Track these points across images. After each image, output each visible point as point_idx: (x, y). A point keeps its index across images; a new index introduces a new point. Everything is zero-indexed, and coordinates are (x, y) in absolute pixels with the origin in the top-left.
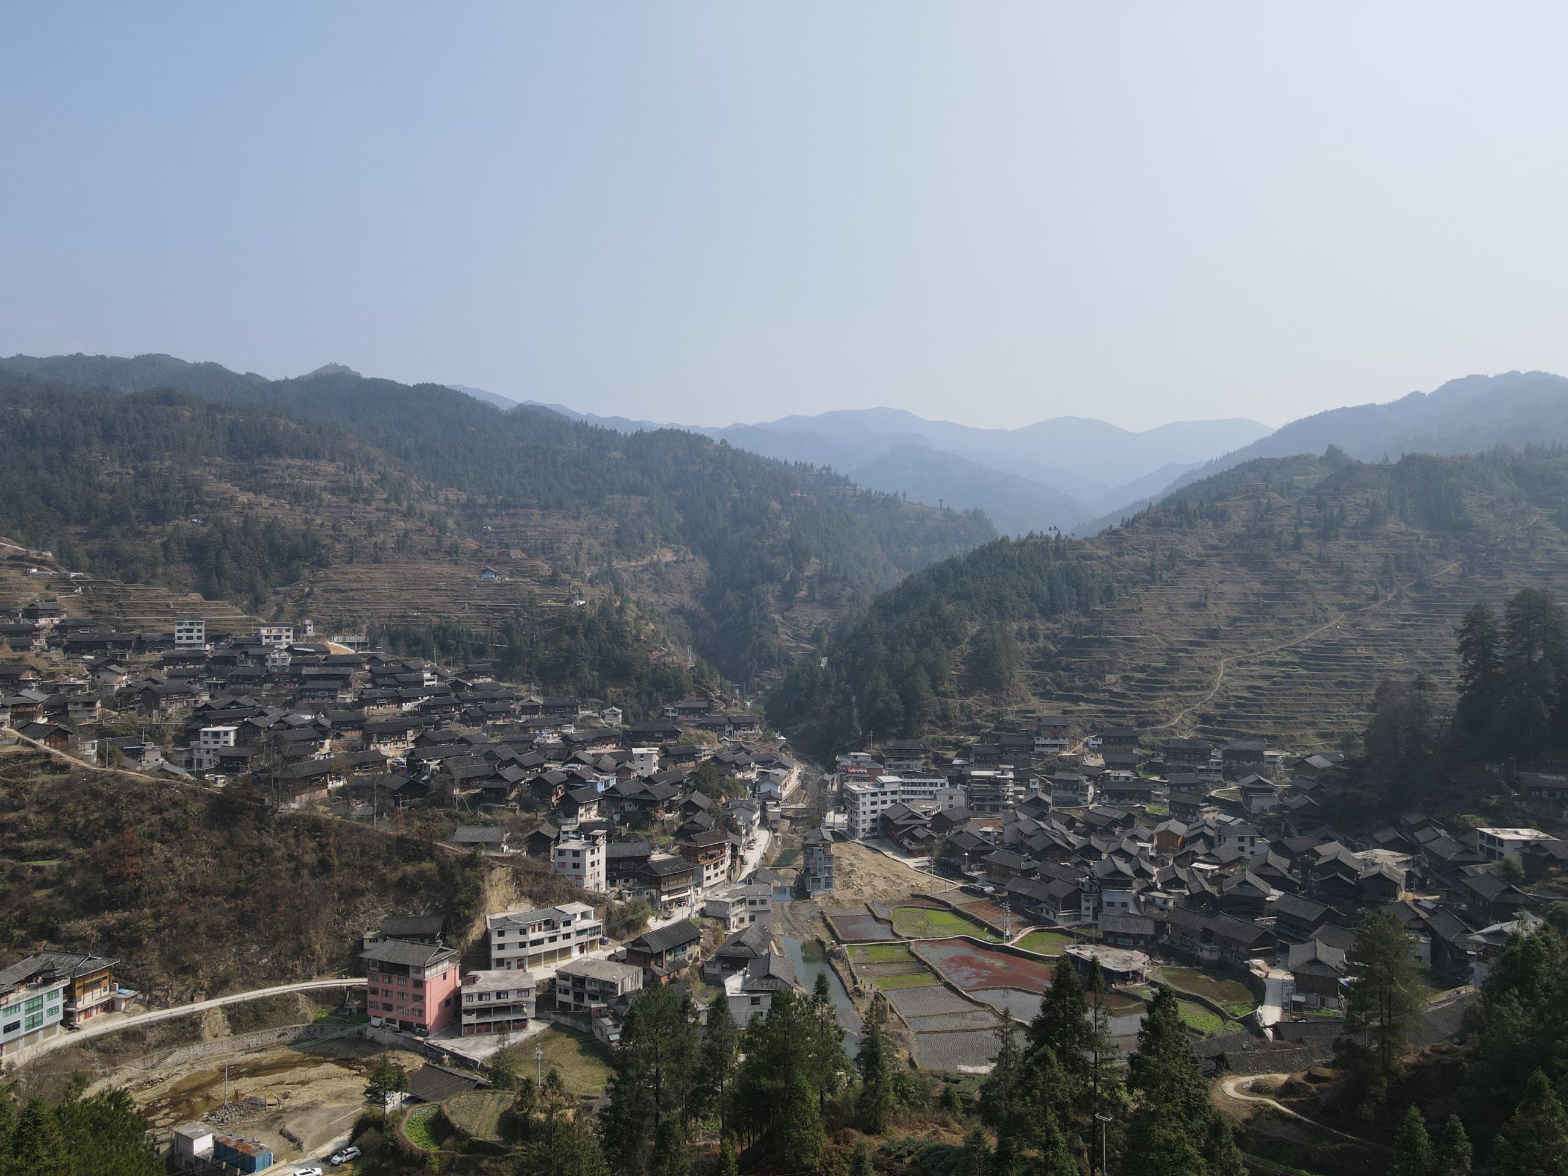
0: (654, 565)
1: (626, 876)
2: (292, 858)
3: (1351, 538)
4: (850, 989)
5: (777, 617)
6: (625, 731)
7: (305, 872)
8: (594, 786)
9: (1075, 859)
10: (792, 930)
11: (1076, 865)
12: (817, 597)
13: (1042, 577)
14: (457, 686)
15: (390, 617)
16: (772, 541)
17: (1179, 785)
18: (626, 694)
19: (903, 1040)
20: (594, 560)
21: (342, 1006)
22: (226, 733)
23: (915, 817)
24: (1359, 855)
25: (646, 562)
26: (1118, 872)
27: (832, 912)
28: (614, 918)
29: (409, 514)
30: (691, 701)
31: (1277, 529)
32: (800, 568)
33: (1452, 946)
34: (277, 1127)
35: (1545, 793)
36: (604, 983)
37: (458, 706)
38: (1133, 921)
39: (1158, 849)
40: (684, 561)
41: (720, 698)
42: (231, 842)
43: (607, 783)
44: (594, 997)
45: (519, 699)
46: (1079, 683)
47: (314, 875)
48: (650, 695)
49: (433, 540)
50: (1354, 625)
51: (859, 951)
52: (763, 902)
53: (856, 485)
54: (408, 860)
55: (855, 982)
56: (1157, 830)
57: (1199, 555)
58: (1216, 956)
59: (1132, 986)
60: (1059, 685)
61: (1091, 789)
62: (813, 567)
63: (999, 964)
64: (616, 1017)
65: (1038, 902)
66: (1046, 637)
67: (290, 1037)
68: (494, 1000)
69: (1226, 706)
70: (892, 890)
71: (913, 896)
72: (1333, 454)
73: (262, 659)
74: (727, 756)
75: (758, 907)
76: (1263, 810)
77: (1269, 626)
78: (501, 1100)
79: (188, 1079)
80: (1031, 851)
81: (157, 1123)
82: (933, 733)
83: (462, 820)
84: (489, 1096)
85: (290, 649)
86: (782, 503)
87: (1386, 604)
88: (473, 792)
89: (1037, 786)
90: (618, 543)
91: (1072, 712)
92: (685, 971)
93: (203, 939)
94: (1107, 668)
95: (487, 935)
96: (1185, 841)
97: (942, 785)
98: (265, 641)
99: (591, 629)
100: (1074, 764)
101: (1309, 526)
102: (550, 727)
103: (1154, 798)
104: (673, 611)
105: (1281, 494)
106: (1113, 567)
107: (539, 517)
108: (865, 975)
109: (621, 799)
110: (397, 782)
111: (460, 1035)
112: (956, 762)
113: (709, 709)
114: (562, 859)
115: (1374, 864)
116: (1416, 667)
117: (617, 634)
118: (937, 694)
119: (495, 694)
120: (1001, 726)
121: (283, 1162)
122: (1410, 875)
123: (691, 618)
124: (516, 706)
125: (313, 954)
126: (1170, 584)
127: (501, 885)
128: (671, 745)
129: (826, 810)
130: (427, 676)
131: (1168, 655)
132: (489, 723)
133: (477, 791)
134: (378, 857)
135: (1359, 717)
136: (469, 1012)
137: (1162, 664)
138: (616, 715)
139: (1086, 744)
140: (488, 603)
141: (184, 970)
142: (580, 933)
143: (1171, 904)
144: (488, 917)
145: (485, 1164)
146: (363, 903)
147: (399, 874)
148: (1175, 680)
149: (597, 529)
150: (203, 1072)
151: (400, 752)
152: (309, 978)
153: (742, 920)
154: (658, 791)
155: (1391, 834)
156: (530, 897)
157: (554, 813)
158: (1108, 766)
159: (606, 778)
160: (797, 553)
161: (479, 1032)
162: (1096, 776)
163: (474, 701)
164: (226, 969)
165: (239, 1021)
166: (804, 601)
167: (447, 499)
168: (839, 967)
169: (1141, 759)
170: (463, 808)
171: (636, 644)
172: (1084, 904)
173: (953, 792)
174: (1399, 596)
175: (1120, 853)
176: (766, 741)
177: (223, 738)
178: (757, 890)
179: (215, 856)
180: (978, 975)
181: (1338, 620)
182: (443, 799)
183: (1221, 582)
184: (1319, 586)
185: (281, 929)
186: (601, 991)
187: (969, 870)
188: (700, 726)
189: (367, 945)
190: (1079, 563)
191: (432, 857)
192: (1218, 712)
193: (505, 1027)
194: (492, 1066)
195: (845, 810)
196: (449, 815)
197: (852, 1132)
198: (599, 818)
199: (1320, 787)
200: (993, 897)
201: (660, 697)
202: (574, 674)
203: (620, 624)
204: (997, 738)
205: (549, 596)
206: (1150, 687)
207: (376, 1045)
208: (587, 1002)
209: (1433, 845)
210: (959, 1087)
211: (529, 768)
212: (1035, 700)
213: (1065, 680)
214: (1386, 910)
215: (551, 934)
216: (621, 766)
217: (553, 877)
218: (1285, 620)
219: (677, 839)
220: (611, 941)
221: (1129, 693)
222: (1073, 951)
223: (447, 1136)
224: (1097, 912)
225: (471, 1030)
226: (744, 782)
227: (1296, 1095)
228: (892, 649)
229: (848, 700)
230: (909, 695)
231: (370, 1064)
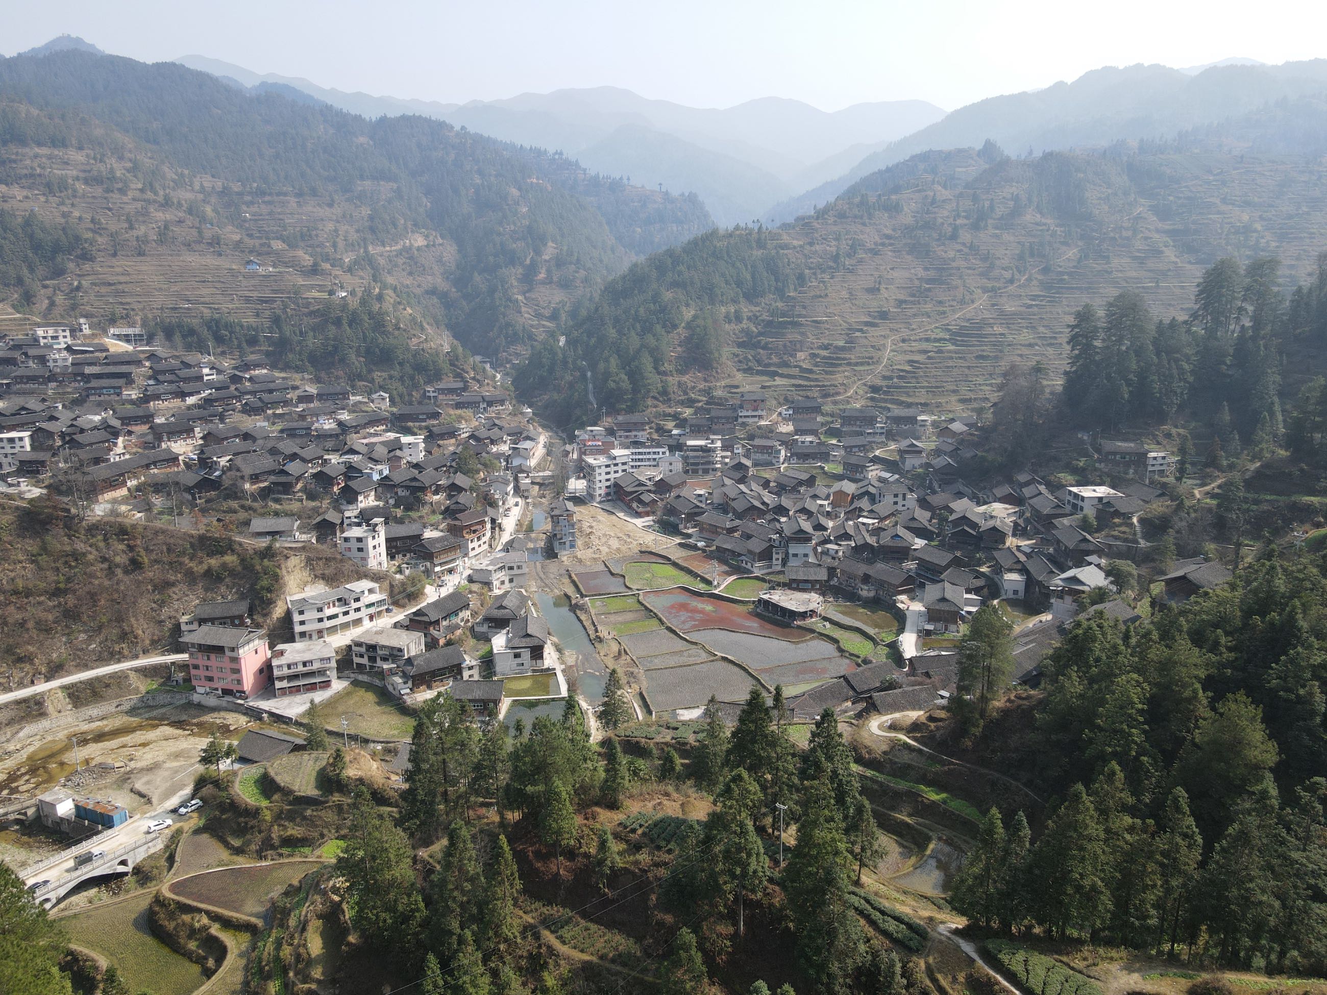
0: (407, 250)
1: (403, 551)
2: (104, 559)
3: (996, 228)
4: (592, 636)
5: (520, 297)
6: (393, 414)
7: (119, 571)
8: (369, 476)
9: (769, 517)
10: (545, 585)
11: (770, 521)
12: (555, 279)
13: (746, 266)
14: (235, 379)
15: (162, 309)
16: (513, 227)
17: (851, 447)
18: (391, 377)
19: (635, 677)
20: (350, 246)
21: (169, 678)
22: (21, 439)
23: (641, 484)
24: (982, 509)
25: (399, 247)
26: (801, 531)
27: (576, 570)
28: (396, 590)
29: (167, 203)
30: (449, 382)
31: (940, 220)
32: (538, 252)
33: (1040, 583)
34: (127, 786)
35: (1118, 457)
36: (393, 648)
37: (238, 398)
38: (812, 570)
39: (833, 504)
40: (434, 245)
41: (474, 379)
42: (44, 549)
43: (381, 472)
44: (385, 659)
45: (295, 388)
46: (775, 359)
47: (126, 572)
48: (412, 378)
49: (194, 232)
50: (993, 305)
51: (598, 603)
52: (519, 567)
53: (585, 170)
54: (211, 554)
55: (596, 631)
56: (832, 490)
57: (876, 244)
58: (872, 594)
59: (809, 622)
60: (759, 362)
61: (783, 453)
62: (549, 251)
63: (709, 608)
64: (405, 675)
65: (740, 555)
66: (749, 319)
67: (126, 706)
68: (301, 668)
69: (890, 378)
70: (624, 548)
71: (641, 552)
72: (989, 149)
73: (42, 360)
74: (483, 433)
75: (516, 571)
76: (914, 467)
77: (928, 307)
78: (317, 759)
79: (41, 749)
80: (735, 511)
81: (20, 789)
82: (656, 407)
83: (255, 511)
84: (306, 757)
85: (69, 349)
86: (520, 189)
87: (1019, 287)
88: (262, 485)
89: (740, 451)
90: (373, 230)
91: (769, 387)
92: (459, 632)
93: (34, 633)
94: (798, 346)
95: (288, 615)
96: (853, 497)
97: (664, 453)
98: (42, 342)
99: (354, 320)
100: (769, 432)
101: (966, 218)
102: (325, 414)
103: (831, 458)
104: (427, 292)
105: (945, 187)
106: (805, 255)
107: (295, 205)
108: (605, 624)
109: (394, 486)
110: (191, 479)
111: (275, 696)
112: (675, 432)
113: (465, 389)
114: (347, 545)
115: (992, 517)
116: (1038, 341)
117: (379, 324)
118: (659, 373)
119: (272, 386)
120: (712, 401)
121: (137, 816)
122: (1016, 524)
123: (443, 297)
124: (292, 395)
125: (136, 638)
126: (851, 271)
127: (297, 570)
128: (434, 426)
129: (568, 478)
130: (206, 371)
131: (848, 335)
132: (270, 412)
133: (266, 484)
134: (184, 553)
135: (991, 385)
136: (281, 679)
137: (841, 343)
138: (384, 399)
139: (780, 414)
140: (255, 294)
141: (20, 660)
142: (368, 606)
143: (841, 553)
144: (288, 599)
145: (309, 812)
146: (175, 592)
147: (205, 567)
148: (853, 358)
149: (351, 216)
150: (54, 741)
151: (190, 448)
152: (136, 657)
153: (503, 583)
154: (426, 478)
155: (1007, 489)
156: (323, 579)
157: (337, 500)
158: (797, 432)
159: (379, 467)
160: (536, 239)
161: (291, 693)
162: (787, 442)
163: (253, 393)
164: (59, 656)
165: (78, 697)
166: (543, 283)
167: (202, 186)
168: (583, 618)
169: (823, 424)
170: (255, 500)
171: (396, 332)
172: (774, 556)
173: (672, 459)
174: (1029, 280)
175: (804, 511)
176: (515, 415)
177: (18, 444)
178: (515, 557)
179: (32, 562)
180: (693, 619)
181: (982, 301)
182: (236, 493)
183: (892, 269)
184: (970, 272)
185: (104, 619)
186: (391, 655)
187: (686, 528)
188: (458, 406)
189: (184, 627)
190: (778, 253)
191: (233, 551)
192: (884, 383)
193: (312, 687)
194: (305, 721)
195: (584, 477)
196: (242, 507)
197: (598, 809)
198: (377, 503)
199: (957, 449)
200: (704, 551)
201: (421, 379)
202: (343, 360)
203: (381, 313)
204: (708, 411)
205: (312, 287)
206: (831, 364)
207: (202, 708)
208: (379, 663)
209: (1035, 500)
210: (678, 734)
211: (310, 461)
212: (739, 376)
213: (764, 358)
214: (996, 554)
215: (345, 609)
216: (392, 454)
217: (341, 561)
218: (940, 302)
219: (444, 518)
220: (395, 609)
221: (815, 369)
222: (766, 597)
223: (275, 793)
224: (784, 562)
225: (284, 692)
226: (498, 456)
227: (920, 731)
228: (620, 332)
229: (584, 376)
230: (635, 376)
231: (199, 725)
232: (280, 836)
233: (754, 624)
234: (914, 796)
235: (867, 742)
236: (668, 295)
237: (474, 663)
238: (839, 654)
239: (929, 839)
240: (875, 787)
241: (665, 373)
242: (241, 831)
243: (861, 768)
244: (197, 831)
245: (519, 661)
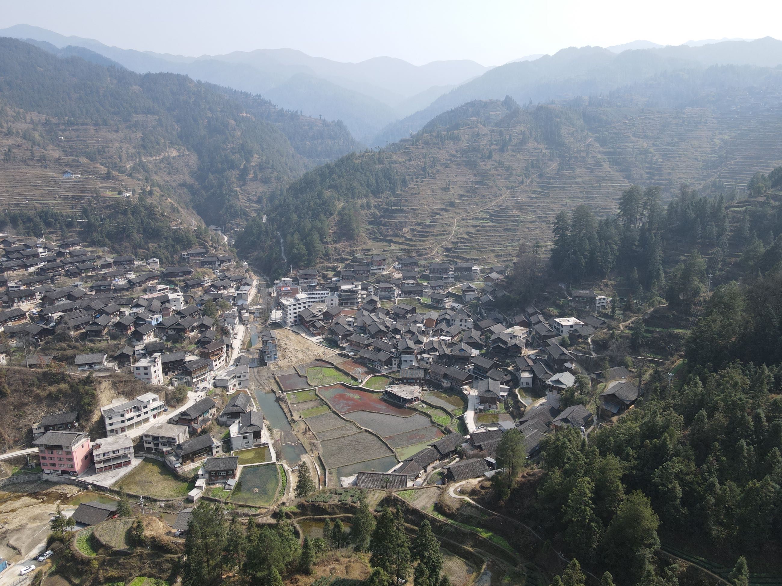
0: (167, 159)
1: (173, 370)
3: (513, 151)
4: (290, 419)
5: (238, 189)
6: (162, 273)
8: (150, 323)
9: (389, 336)
10: (260, 385)
11: (390, 339)
12: (259, 178)
13: (372, 175)
14: (60, 254)
15: (9, 204)
16: (232, 145)
17: (435, 287)
18: (160, 247)
19: (315, 446)
20: (130, 157)
21: (26, 464)
23: (315, 316)
24: (509, 330)
25: (161, 157)
26: (408, 347)
27: (278, 374)
28: (170, 397)
29: (9, 133)
30: (196, 249)
31: (482, 147)
32: (248, 161)
33: (540, 379)
34: (5, 543)
35: (580, 299)
36: (169, 438)
37: (63, 267)
38: (414, 371)
39: (426, 326)
40: (183, 156)
41: (212, 246)
43: (157, 320)
44: (164, 444)
45: (99, 257)
46: (391, 232)
48: (173, 246)
49: (28, 153)
50: (513, 197)
51: (292, 396)
52: (244, 376)
53: (275, 106)
54: (50, 384)
55: (292, 415)
56: (425, 317)
57: (446, 160)
58: (449, 385)
59: (414, 404)
60: (381, 234)
61: (397, 291)
62: (255, 161)
63: (357, 397)
64: (177, 456)
65: (374, 361)
66: (375, 206)
68: (111, 455)
69: (456, 243)
70: (306, 358)
71: (316, 360)
72: (508, 102)
74: (218, 283)
75: (242, 378)
76: (471, 300)
77: (477, 199)
78: (125, 523)
80: (370, 333)
82: (322, 263)
83: (78, 349)
84: (118, 520)
86: (235, 120)
87: (526, 186)
88: (82, 331)
89: (372, 290)
90: (144, 147)
91: (388, 250)
92: (209, 423)
94: (404, 224)
95: (102, 419)
96: (437, 322)
97: (327, 293)
99: (135, 211)
100: (388, 279)
101: (496, 145)
102: (119, 275)
103: (424, 294)
104: (180, 185)
105: (484, 125)
106: (406, 167)
107: (93, 131)
108: (296, 410)
109: (166, 328)
110: (35, 328)
111: (95, 473)
112: (334, 279)
113: (207, 252)
114: (138, 371)
115: (514, 336)
116: (537, 219)
117: (150, 211)
118: (323, 243)
119: (84, 258)
120: (354, 260)
121: (12, 565)
122: (527, 340)
123: (190, 188)
124: (98, 263)
125: (4, 440)
126: (433, 178)
127: (107, 390)
128: (188, 280)
129: (271, 310)
130: (41, 250)
131: (432, 217)
132: (83, 275)
133: (84, 331)
134: (32, 385)
135: (512, 246)
136: (99, 462)
137: (428, 222)
138: (156, 263)
139: (394, 267)
140: (70, 194)
142: (152, 410)
143: (431, 360)
144: (102, 409)
145: (121, 561)
146: (28, 409)
147: (47, 392)
148: (435, 231)
149: (130, 139)
151: (33, 306)
152: (5, 452)
153: (235, 386)
154: (185, 322)
155: (521, 318)
156: (123, 394)
157: (130, 339)
158: (405, 278)
159: (156, 316)
160: (247, 154)
161: (105, 470)
162: (399, 284)
163: (72, 263)
166: (252, 180)
167: (32, 120)
168: (283, 406)
169: (419, 272)
170: (77, 341)
171: (162, 219)
172: (394, 362)
173: (333, 297)
174: (531, 182)
175: (409, 332)
176: (238, 268)
178: (241, 369)
180: (347, 405)
181: (506, 194)
182: (65, 338)
183: (456, 176)
184: (499, 177)
186: (168, 442)
187: (342, 343)
188: (202, 264)
189: (35, 431)
190: (390, 167)
191: (65, 380)
192: (453, 246)
193: (119, 466)
194: (116, 489)
195: (280, 309)
196: (69, 346)
197: (298, 577)
198: (155, 339)
199: (494, 290)
200: (353, 358)
201: (179, 247)
202: (129, 236)
203: (152, 206)
204: (353, 266)
205: (107, 188)
206: (423, 235)
207: (49, 483)
208: (161, 447)
209: (537, 326)
210: (343, 498)
211: (112, 314)
212: (370, 242)
213: (384, 231)
214: (517, 360)
215: (138, 413)
216: (163, 306)
217: (135, 382)
218: (483, 196)
219: (198, 347)
220: (169, 409)
221: (414, 238)
222: (389, 390)
223: (100, 548)
224: (399, 366)
225: (101, 470)
226: (228, 298)
227: (477, 495)
228: (299, 216)
229: (278, 242)
230: (309, 246)
231: (48, 495)
232: (104, 576)
233: (383, 406)
234: (473, 535)
235: (448, 502)
236: (327, 194)
237: (219, 444)
238: (431, 425)
239: (482, 562)
240: (453, 530)
241: (327, 243)
242: (79, 574)
243: (445, 518)
244: (52, 574)
245: (246, 440)
